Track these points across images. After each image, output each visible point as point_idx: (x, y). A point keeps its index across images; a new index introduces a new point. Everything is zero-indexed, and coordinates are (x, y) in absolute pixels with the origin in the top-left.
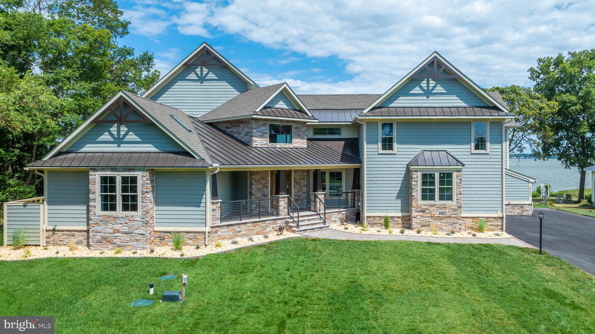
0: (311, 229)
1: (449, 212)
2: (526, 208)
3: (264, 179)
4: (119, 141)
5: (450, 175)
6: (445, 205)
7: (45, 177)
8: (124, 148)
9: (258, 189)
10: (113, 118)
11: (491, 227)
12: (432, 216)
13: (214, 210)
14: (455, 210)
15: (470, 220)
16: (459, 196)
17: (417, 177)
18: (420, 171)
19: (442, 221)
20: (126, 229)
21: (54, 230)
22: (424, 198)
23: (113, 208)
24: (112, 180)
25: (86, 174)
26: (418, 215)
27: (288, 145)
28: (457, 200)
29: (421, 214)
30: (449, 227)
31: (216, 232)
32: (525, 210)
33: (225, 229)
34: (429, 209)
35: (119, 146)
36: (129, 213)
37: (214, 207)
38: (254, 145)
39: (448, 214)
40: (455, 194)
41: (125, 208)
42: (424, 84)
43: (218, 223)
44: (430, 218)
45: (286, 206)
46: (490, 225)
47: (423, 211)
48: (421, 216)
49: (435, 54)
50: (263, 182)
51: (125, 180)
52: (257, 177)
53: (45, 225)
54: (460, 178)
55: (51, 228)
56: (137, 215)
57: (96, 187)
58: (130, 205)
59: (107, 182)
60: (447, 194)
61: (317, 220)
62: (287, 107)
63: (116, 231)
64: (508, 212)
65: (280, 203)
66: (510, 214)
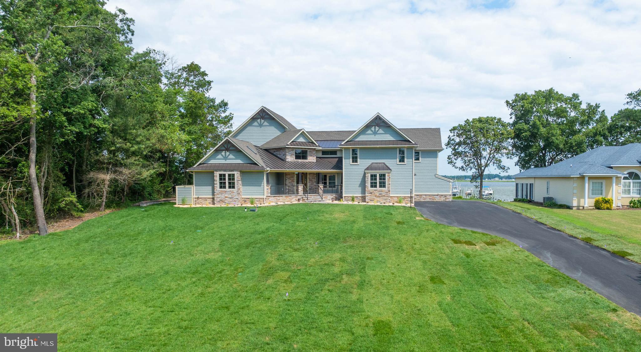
3: (292, 177)
4: (226, 158)
5: (384, 175)
6: (382, 190)
7: (194, 174)
8: (228, 162)
9: (289, 182)
10: (224, 148)
12: (375, 196)
13: (267, 189)
14: (387, 192)
15: (396, 198)
16: (389, 185)
17: (368, 176)
18: (370, 173)
20: (230, 196)
22: (372, 186)
23: (225, 187)
24: (224, 175)
25: (213, 173)
26: (368, 195)
27: (305, 161)
28: (388, 187)
30: (384, 201)
31: (269, 199)
32: (448, 198)
33: (273, 198)
34: (374, 192)
35: (226, 161)
36: (232, 190)
37: (268, 188)
38: (287, 160)
39: (383, 194)
40: (387, 185)
41: (230, 187)
42: (373, 129)
43: (269, 195)
45: (302, 190)
47: (371, 193)
48: (370, 196)
49: (378, 114)
50: (292, 179)
52: (288, 176)
53: (194, 196)
54: (389, 177)
55: (197, 197)
56: (235, 190)
57: (217, 178)
58: (232, 186)
59: (222, 177)
60: (383, 185)
61: (318, 197)
62: (304, 141)
63: (226, 197)
64: (437, 199)
65: (299, 188)
66: (439, 200)
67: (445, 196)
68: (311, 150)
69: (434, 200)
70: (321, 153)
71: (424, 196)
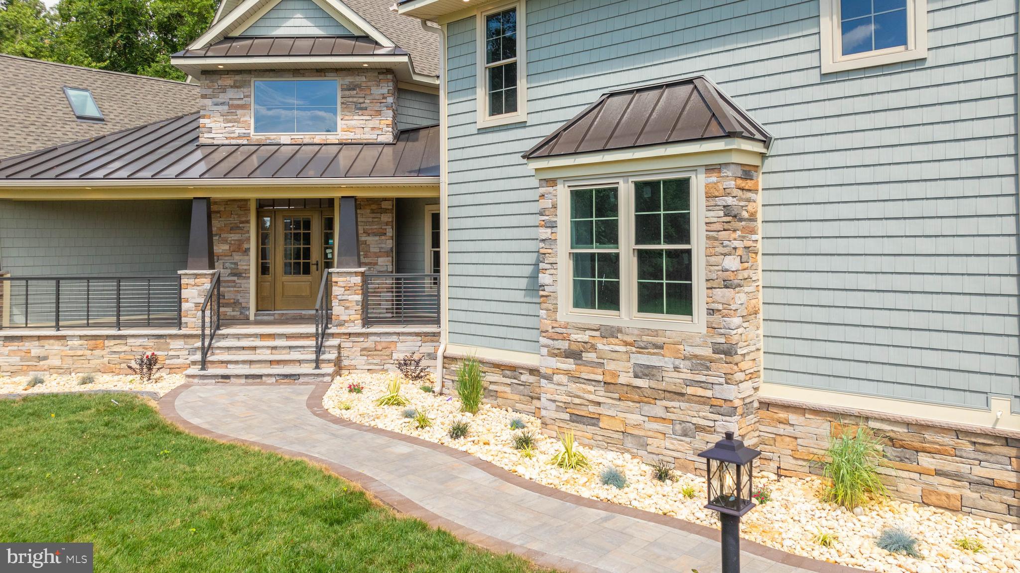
0: (247, 377)
1: (676, 369)
5: (677, 193)
6: (656, 333)
11: (944, 485)
12: (609, 380)
14: (701, 364)
15: (823, 427)
16: (719, 293)
17: (554, 207)
18: (566, 179)
19: (647, 409)
22: (585, 296)
26: (557, 371)
28: (711, 312)
29: (569, 364)
30: (676, 445)
34: (594, 348)
38: (204, 139)
39: (672, 380)
40: (704, 285)
44: (601, 389)
46: (938, 473)
47: (574, 355)
54: (721, 201)
60: (667, 286)
61: (309, 349)
65: (185, 293)
68: (361, 79)
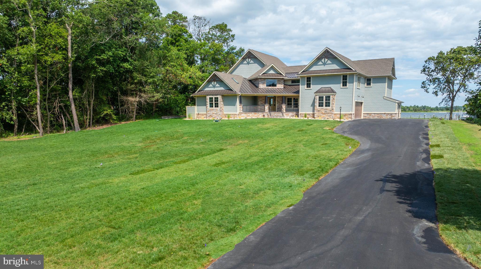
2: (393, 115)
4: (214, 87)
5: (329, 97)
6: (327, 108)
7: (196, 98)
8: (216, 89)
9: (261, 104)
10: (213, 80)
12: (322, 113)
13: (240, 108)
14: (331, 110)
15: (339, 115)
17: (317, 98)
18: (318, 95)
20: (215, 113)
21: (198, 114)
22: (319, 106)
23: (212, 107)
25: (205, 97)
27: (274, 87)
28: (332, 106)
29: (318, 112)
30: (328, 117)
31: (241, 114)
32: (393, 116)
33: (244, 114)
34: (321, 110)
37: (240, 107)
38: (260, 87)
39: (328, 112)
40: (331, 104)
41: (215, 107)
42: (323, 60)
43: (242, 112)
45: (268, 108)
46: (347, 117)
47: (319, 111)
48: (318, 113)
49: (327, 48)
50: (263, 101)
51: (215, 98)
52: (261, 99)
53: (196, 113)
54: (333, 98)
55: (198, 113)
56: (218, 108)
57: (208, 101)
58: (217, 106)
59: (211, 99)
60: (328, 105)
61: (281, 114)
62: (274, 73)
63: (213, 113)
64: (384, 117)
65: (265, 107)
66: (385, 118)
67: (391, 114)
68: (280, 80)
69: (381, 118)
70: (291, 82)
71: (373, 115)
